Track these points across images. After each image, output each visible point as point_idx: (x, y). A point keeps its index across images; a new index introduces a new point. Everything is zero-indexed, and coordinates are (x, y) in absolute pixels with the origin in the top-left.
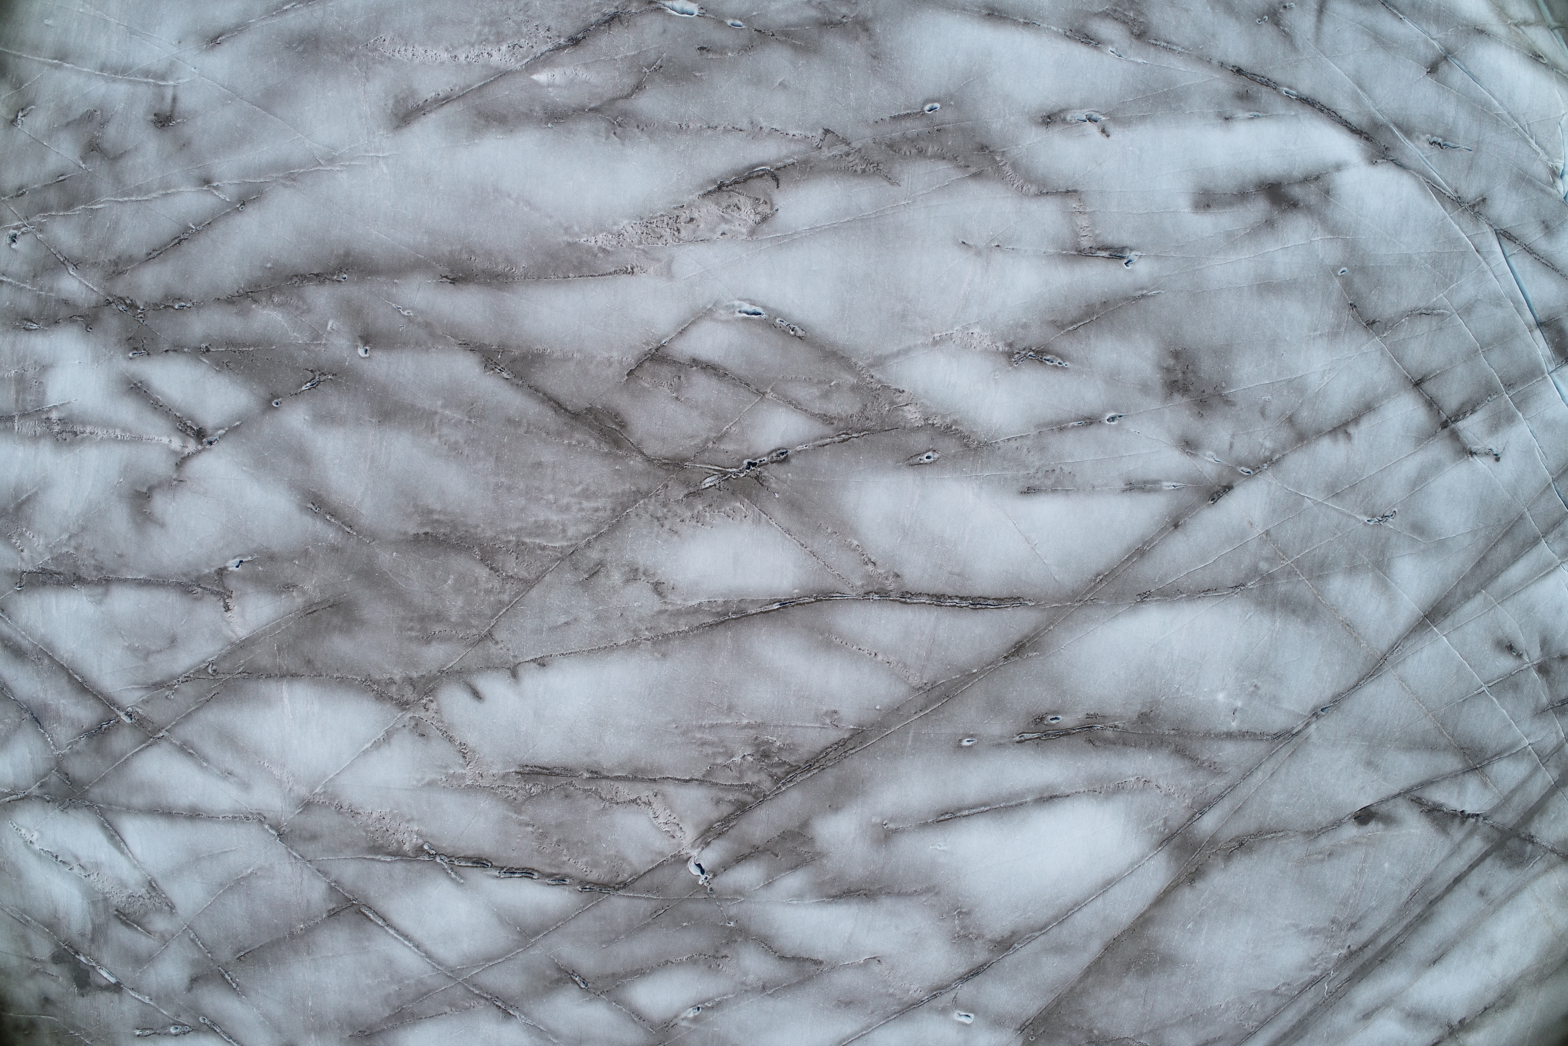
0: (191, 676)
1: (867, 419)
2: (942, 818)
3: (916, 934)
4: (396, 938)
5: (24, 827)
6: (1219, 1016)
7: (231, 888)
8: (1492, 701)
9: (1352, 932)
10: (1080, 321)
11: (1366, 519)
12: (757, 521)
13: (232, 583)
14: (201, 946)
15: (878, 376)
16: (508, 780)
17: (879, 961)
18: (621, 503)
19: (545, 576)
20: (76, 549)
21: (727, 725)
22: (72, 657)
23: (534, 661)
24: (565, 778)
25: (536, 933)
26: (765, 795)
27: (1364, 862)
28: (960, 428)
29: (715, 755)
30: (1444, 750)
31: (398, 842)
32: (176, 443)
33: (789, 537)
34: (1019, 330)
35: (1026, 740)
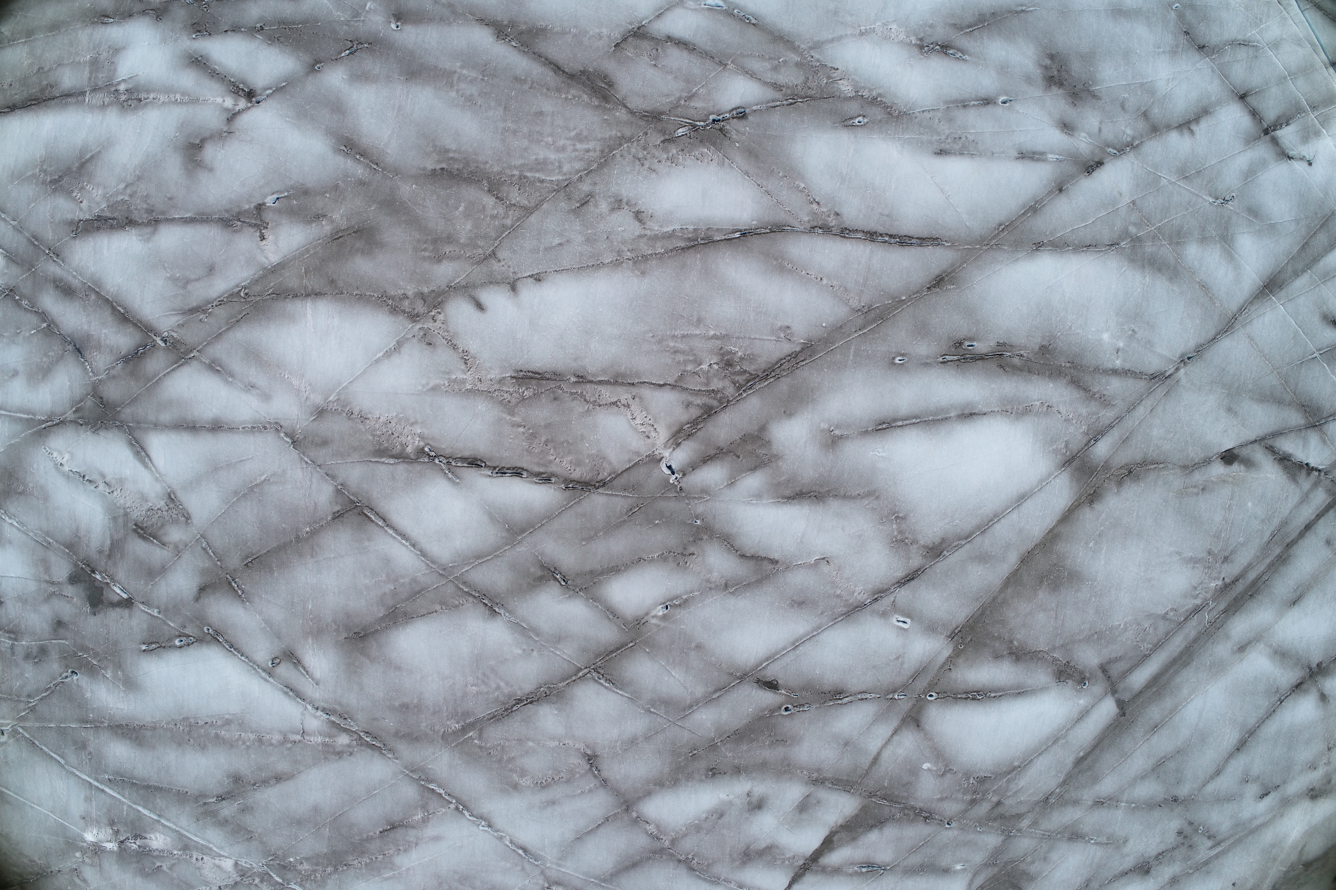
0: (225, 300)
1: (810, 88)
2: (880, 427)
3: (860, 536)
4: (395, 538)
5: (55, 451)
6: (1119, 636)
7: (245, 495)
8: (1324, 367)
9: (1225, 565)
10: (975, 25)
11: (1211, 200)
12: (721, 164)
13: (268, 216)
14: (212, 554)
15: (817, 56)
16: (504, 384)
17: (828, 562)
18: (608, 146)
19: (543, 204)
20: (131, 196)
21: (696, 335)
22: (118, 290)
23: (531, 276)
24: (555, 382)
25: (523, 531)
26: (728, 400)
27: (1231, 499)
28: (884, 100)
29: (685, 362)
30: (1289, 405)
31: (402, 445)
32: (229, 102)
33: (748, 178)
34: (927, 28)
35: (948, 361)
